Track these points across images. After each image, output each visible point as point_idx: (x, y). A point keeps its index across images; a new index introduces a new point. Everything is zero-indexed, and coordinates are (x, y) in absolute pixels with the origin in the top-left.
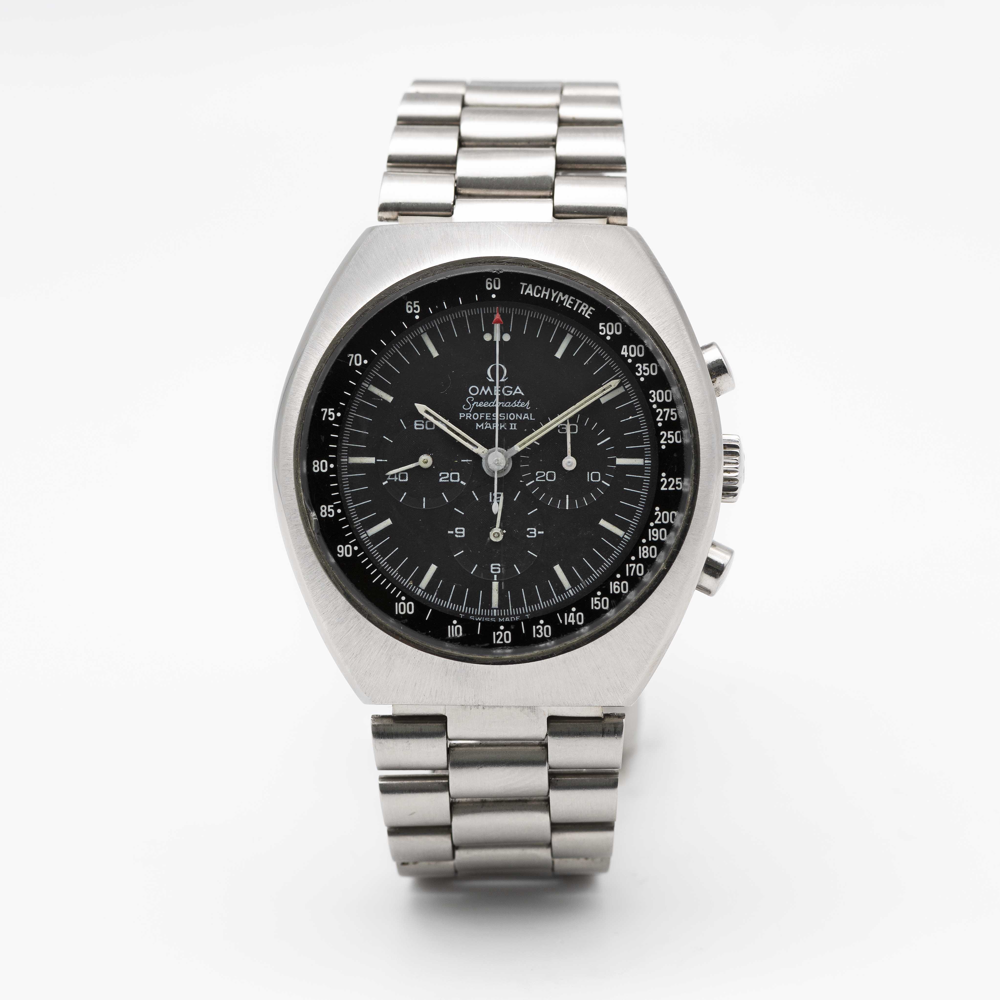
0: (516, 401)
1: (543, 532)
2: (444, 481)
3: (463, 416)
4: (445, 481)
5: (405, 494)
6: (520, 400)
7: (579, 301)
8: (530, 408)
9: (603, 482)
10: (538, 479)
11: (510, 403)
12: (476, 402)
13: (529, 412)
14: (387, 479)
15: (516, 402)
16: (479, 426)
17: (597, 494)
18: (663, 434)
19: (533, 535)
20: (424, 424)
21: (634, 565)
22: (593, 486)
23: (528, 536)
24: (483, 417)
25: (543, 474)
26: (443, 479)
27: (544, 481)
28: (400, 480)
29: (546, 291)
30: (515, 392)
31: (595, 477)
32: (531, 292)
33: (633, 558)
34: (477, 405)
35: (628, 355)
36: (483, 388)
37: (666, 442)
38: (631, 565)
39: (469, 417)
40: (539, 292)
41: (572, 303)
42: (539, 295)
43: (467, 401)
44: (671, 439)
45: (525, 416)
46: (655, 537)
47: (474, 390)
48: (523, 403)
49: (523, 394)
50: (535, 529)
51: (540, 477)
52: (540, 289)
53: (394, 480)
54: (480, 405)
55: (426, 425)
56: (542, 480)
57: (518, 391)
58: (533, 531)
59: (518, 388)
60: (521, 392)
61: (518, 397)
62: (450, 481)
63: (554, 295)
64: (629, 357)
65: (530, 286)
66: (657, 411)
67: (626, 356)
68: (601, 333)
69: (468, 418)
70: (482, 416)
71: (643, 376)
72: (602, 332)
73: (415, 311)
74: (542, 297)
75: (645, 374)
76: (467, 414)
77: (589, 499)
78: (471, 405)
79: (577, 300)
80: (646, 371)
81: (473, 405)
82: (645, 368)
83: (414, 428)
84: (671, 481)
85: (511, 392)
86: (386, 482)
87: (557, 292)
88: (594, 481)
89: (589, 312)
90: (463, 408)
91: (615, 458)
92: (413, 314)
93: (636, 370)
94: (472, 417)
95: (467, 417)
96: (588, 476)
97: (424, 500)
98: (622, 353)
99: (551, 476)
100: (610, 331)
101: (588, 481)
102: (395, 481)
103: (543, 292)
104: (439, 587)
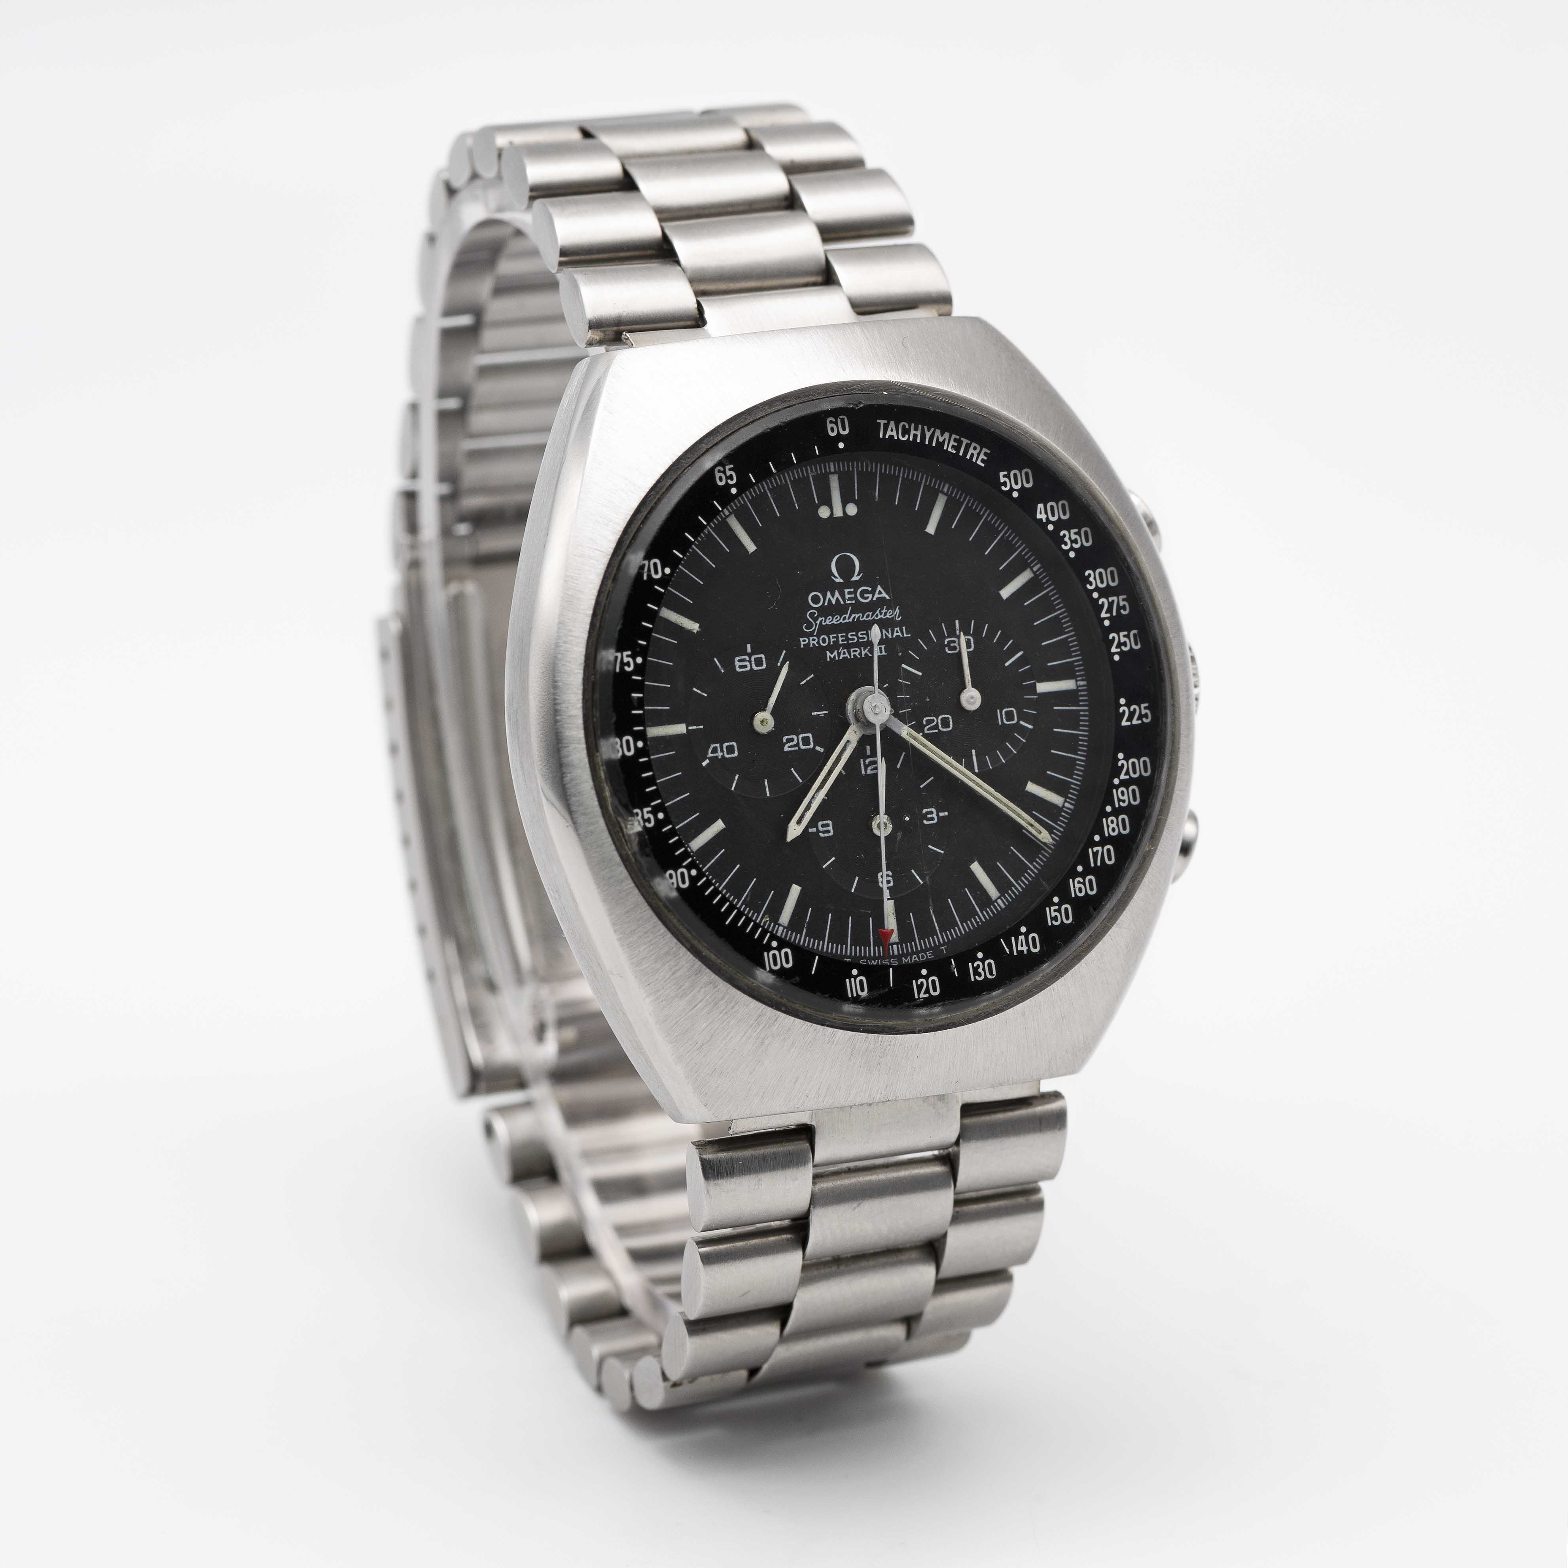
0: (879, 609)
1: (946, 813)
2: (790, 749)
3: (806, 643)
4: (793, 749)
5: (737, 777)
6: (885, 607)
7: (965, 441)
8: (901, 618)
9: (1021, 722)
10: (928, 730)
11: (871, 613)
12: (822, 617)
13: (900, 624)
14: (708, 756)
15: (880, 611)
16: (831, 655)
17: (1015, 742)
18: (1114, 638)
19: (932, 819)
20: (750, 661)
21: (1100, 848)
22: (1007, 732)
23: (925, 822)
24: (835, 639)
25: (933, 721)
26: (789, 747)
27: (937, 731)
28: (727, 756)
29: (916, 429)
30: (877, 596)
31: (1010, 716)
32: (894, 433)
33: (1097, 838)
34: (823, 621)
35: (1047, 518)
36: (829, 595)
37: (1119, 650)
38: (1095, 849)
39: (815, 642)
40: (906, 432)
41: (956, 444)
42: (907, 436)
43: (808, 617)
44: (1125, 644)
45: (895, 631)
46: (1124, 801)
47: (816, 599)
48: (890, 612)
49: (888, 597)
50: (933, 810)
51: (929, 726)
52: (907, 427)
53: (717, 757)
54: (827, 622)
55: (753, 662)
56: (933, 731)
57: (880, 593)
58: (931, 813)
59: (879, 588)
60: (884, 595)
61: (881, 602)
62: (799, 748)
63: (928, 435)
64: (1048, 521)
65: (892, 424)
66: (1100, 602)
67: (1044, 521)
68: (1003, 488)
69: (813, 644)
70: (833, 640)
71: (1072, 549)
72: (1006, 486)
73: (730, 482)
74: (911, 439)
75: (1075, 546)
76: (811, 638)
77: (1006, 752)
78: (815, 623)
79: (962, 439)
80: (1076, 541)
81: (818, 622)
82: (1073, 537)
83: (735, 669)
84: (1135, 710)
85: (870, 596)
86: (707, 761)
87: (932, 429)
88: (1008, 723)
89: (982, 456)
90: (804, 629)
91: (1035, 683)
92: (728, 487)
93: (1062, 541)
94: (818, 643)
95: (812, 642)
96: (999, 717)
97: (766, 783)
98: (1039, 516)
99: (945, 723)
100: (1016, 483)
101: (1000, 723)
102: (720, 758)
103: (913, 432)
104: (807, 920)
